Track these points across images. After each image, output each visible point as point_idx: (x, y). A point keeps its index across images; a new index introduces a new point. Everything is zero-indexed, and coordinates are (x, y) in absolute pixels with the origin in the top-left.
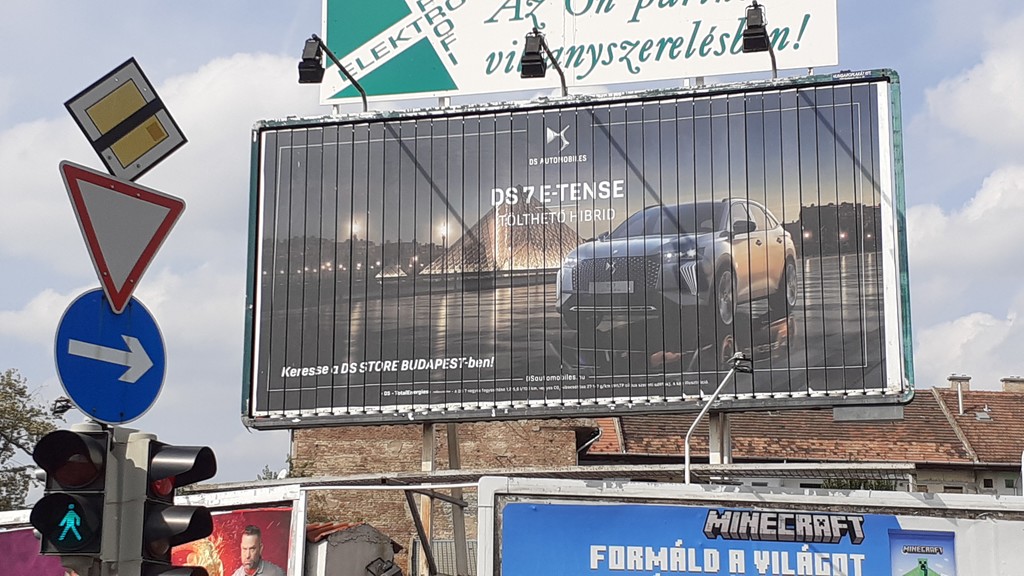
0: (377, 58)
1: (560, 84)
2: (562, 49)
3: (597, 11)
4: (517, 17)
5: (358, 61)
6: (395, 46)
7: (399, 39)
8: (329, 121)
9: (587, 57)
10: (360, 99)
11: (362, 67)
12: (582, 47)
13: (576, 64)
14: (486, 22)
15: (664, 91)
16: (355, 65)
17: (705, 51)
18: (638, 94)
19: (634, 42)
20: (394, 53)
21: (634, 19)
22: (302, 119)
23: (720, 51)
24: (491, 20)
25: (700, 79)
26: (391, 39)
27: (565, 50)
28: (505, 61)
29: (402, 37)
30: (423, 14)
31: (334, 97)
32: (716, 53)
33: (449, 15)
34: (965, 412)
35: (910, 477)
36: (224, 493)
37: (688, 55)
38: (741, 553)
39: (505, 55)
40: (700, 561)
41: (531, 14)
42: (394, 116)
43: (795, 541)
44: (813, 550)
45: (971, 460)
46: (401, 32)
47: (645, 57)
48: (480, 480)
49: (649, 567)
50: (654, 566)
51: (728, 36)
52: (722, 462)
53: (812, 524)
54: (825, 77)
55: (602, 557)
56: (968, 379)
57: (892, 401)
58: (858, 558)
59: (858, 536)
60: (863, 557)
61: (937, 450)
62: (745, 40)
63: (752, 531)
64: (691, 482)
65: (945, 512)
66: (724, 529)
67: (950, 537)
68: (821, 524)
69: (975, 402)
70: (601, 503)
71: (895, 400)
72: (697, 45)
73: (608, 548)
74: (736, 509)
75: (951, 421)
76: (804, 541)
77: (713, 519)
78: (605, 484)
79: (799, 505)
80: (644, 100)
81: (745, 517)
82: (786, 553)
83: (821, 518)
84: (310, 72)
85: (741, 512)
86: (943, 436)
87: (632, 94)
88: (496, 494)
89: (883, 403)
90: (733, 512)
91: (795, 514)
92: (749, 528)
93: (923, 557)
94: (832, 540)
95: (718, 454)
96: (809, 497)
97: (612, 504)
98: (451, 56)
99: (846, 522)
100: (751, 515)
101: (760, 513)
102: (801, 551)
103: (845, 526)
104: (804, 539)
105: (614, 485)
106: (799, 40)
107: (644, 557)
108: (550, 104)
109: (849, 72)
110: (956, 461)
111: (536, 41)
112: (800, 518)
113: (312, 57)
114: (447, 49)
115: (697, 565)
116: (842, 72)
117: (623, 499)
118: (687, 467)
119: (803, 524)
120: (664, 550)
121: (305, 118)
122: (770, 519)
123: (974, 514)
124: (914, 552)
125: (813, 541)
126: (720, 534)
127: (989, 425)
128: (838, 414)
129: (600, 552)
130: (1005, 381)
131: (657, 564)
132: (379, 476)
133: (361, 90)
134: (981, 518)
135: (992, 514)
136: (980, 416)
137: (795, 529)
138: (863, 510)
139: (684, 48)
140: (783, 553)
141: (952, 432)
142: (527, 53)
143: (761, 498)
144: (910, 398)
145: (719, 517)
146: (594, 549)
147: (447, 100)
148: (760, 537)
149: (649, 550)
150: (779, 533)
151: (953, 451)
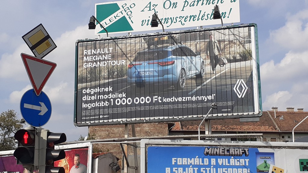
0: (111, 22)
1: (162, 29)
2: (163, 19)
3: (172, 8)
4: (150, 10)
5: (105, 23)
6: (116, 18)
7: (117, 16)
8: (97, 40)
9: (170, 21)
10: (106, 33)
11: (106, 24)
12: (168, 18)
13: (167, 23)
14: (141, 11)
15: (191, 30)
16: (105, 24)
17: (203, 19)
18: (184, 31)
19: (183, 17)
20: (115, 20)
21: (183, 10)
22: (90, 39)
23: (207, 19)
24: (143, 11)
25: (201, 27)
26: (114, 16)
27: (164, 19)
28: (147, 22)
29: (118, 16)
30: (123, 9)
31: (98, 33)
32: (206, 19)
33: (131, 9)
34: (276, 117)
35: (261, 137)
36: (69, 145)
37: (198, 20)
38: (214, 159)
39: (146, 21)
40: (203, 162)
41: (154, 9)
42: (116, 38)
43: (230, 156)
44: (235, 158)
45: (278, 131)
46: (117, 14)
47: (186, 20)
48: (141, 140)
49: (189, 164)
50: (190, 164)
51: (209, 14)
52: (209, 134)
53: (234, 151)
54: (236, 25)
55: (175, 161)
56: (277, 108)
57: (256, 116)
58: (247, 160)
59: (247, 154)
60: (248, 160)
61: (269, 128)
62: (214, 16)
63: (217, 153)
64: (200, 140)
65: (271, 147)
66: (210, 153)
67: (273, 154)
68: (237, 151)
69: (279, 114)
70: (175, 146)
71: (257, 116)
72: (200, 17)
73: (177, 159)
74: (213, 147)
75: (273, 120)
76: (232, 156)
77: (206, 150)
78: (176, 141)
79: (231, 146)
80: (186, 33)
81: (216, 149)
82: (227, 159)
83: (237, 149)
84: (92, 26)
85: (214, 148)
86: (271, 124)
87: (182, 31)
88: (146, 144)
89: (254, 116)
90: (212, 148)
91: (229, 148)
92: (217, 152)
93: (265, 160)
94: (240, 155)
95: (208, 132)
96: (233, 143)
97: (178, 146)
98: (131, 21)
99: (244, 150)
100: (217, 149)
101: (220, 148)
102: (231, 158)
103: (243, 151)
104: (232, 155)
105: (179, 141)
106: (229, 15)
107: (187, 161)
108: (159, 34)
109: (243, 24)
110: (274, 131)
111: (155, 17)
112: (231, 149)
113: (92, 22)
114: (130, 19)
115: (202, 163)
116: (241, 24)
117: (181, 145)
118: (199, 135)
119: (232, 151)
120: (193, 159)
121: (91, 39)
122: (222, 150)
123: (279, 147)
124: (263, 158)
125: (235, 156)
126: (209, 154)
127: (283, 121)
128: (241, 120)
129: (175, 160)
130: (288, 108)
131: (191, 163)
132: (113, 139)
133: (106, 31)
134: (281, 148)
135: (285, 147)
136: (281, 118)
137: (229, 152)
138: (248, 147)
139: (197, 18)
140: (226, 159)
141: (273, 123)
142: (153, 20)
143: (220, 144)
144: (261, 115)
145: (208, 149)
146: (173, 159)
147: (130, 33)
148: (220, 155)
149: (189, 159)
150: (225, 153)
151: (273, 128)
